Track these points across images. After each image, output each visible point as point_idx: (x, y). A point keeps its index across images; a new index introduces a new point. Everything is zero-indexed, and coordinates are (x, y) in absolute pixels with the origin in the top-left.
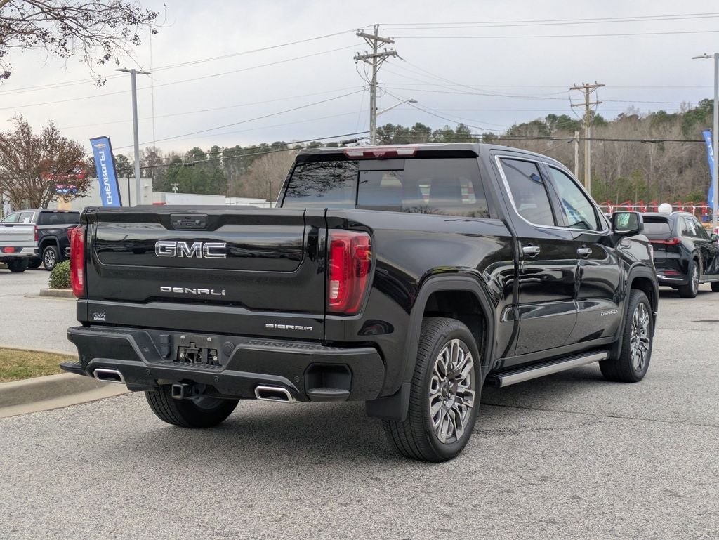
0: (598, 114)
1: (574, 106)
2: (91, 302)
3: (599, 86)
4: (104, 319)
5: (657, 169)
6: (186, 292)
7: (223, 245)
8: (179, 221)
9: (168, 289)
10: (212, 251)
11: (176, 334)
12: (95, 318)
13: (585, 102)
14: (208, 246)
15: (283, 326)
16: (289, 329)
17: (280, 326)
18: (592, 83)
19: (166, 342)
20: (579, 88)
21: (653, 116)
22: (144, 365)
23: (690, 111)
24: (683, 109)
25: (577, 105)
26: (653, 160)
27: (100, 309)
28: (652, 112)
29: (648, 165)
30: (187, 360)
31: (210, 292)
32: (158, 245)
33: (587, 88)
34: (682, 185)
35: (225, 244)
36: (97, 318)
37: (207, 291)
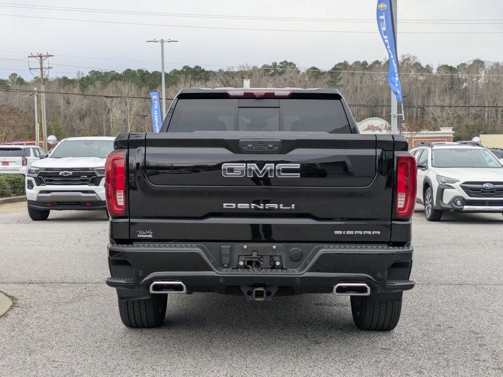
0: (20, 76)
1: (31, 69)
2: (132, 220)
3: (50, 56)
4: (150, 236)
5: (65, 116)
6: (253, 207)
7: (298, 166)
8: (250, 146)
9: (232, 206)
10: (285, 171)
11: (237, 245)
12: (139, 236)
13: (40, 67)
14: (280, 166)
15: (351, 232)
16: (358, 234)
17: (348, 232)
18: (44, 54)
19: (228, 252)
20: (35, 57)
21: (59, 79)
22: (215, 274)
23: (83, 78)
24: (78, 76)
25: (34, 69)
26: (63, 110)
27: (145, 227)
28: (57, 77)
29: (59, 113)
30: (245, 267)
31: (279, 207)
32: (225, 166)
33: (41, 57)
34: (83, 128)
35: (299, 165)
36: (141, 236)
37: (276, 206)
